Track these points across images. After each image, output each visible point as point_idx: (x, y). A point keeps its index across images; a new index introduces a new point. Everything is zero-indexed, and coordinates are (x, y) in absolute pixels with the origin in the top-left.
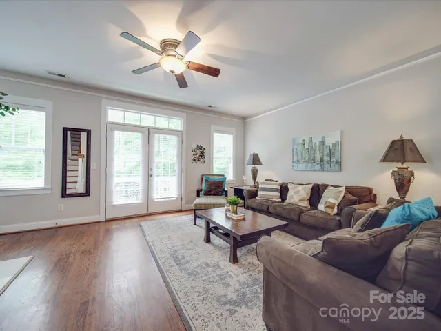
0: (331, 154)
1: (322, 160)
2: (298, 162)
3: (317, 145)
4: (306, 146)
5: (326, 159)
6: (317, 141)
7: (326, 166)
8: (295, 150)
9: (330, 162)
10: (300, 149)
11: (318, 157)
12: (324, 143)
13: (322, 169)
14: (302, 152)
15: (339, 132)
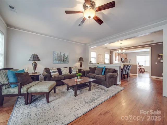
0: (66, 59)
1: (64, 60)
2: (56, 60)
3: (63, 55)
4: (59, 55)
5: (65, 60)
6: (62, 54)
7: (65, 62)
8: (54, 56)
9: (66, 61)
10: (56, 55)
11: (63, 59)
12: (65, 55)
13: (64, 63)
14: (57, 57)
15: (68, 53)
